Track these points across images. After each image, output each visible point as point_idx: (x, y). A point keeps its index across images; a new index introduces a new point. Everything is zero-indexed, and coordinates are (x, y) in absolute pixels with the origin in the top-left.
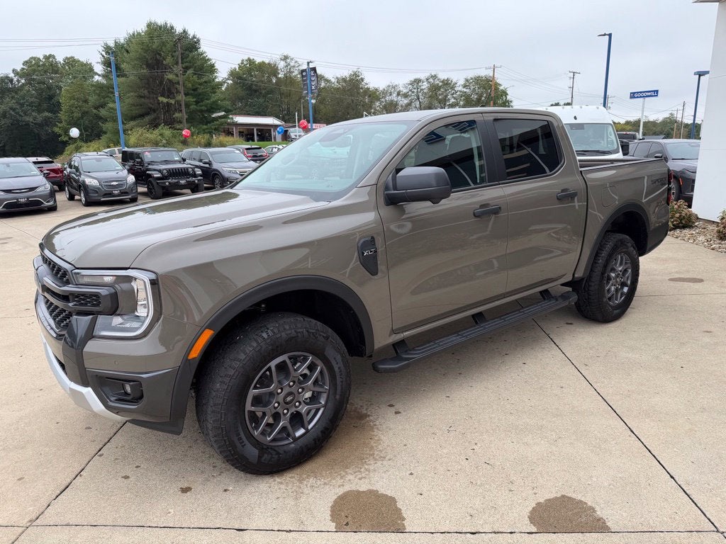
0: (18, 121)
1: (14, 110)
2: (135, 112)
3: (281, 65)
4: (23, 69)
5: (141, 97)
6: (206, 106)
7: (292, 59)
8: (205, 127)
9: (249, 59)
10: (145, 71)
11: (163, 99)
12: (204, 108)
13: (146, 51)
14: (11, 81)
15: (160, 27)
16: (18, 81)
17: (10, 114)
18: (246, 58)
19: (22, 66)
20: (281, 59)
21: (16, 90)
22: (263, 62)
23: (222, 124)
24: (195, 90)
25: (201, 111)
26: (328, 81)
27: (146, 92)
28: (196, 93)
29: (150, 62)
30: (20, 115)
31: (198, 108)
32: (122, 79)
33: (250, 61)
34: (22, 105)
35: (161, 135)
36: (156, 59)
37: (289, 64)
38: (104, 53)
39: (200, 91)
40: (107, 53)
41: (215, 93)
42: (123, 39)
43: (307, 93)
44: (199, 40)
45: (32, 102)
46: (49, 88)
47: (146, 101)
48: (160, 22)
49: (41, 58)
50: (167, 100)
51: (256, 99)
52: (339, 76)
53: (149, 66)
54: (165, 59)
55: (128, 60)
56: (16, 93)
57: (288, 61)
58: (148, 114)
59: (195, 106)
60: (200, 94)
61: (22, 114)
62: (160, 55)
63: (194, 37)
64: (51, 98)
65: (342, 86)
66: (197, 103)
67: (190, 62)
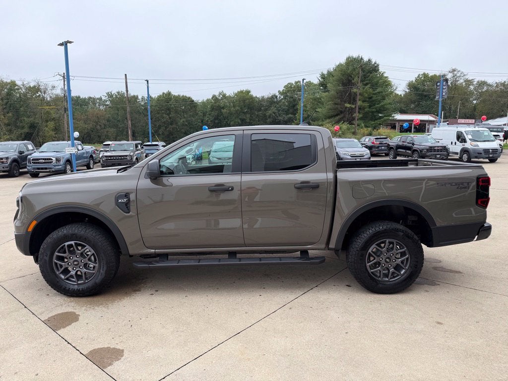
0: (276, 119)
1: (275, 113)
2: (332, 113)
3: (449, 76)
4: (284, 90)
5: (336, 104)
6: (376, 109)
7: (459, 71)
8: (373, 122)
9: (424, 74)
10: (341, 88)
11: (348, 105)
12: (374, 110)
13: (343, 75)
14: (276, 97)
15: (355, 59)
16: (280, 97)
17: (273, 116)
18: (422, 73)
19: (283, 88)
20: (450, 72)
21: (278, 102)
22: (435, 75)
23: (385, 121)
24: (371, 98)
25: (373, 112)
26: (489, 85)
27: (339, 100)
28: (371, 100)
29: (344, 82)
30: (277, 117)
31: (370, 110)
32: (327, 94)
33: (425, 75)
34: (279, 110)
35: (340, 128)
36: (349, 80)
37: (456, 75)
38: (320, 78)
39: (374, 99)
40: (322, 78)
41: (384, 99)
42: (332, 69)
43: (439, 98)
44: (378, 65)
45: (284, 109)
46: (294, 100)
47: (339, 106)
48: (355, 55)
49: (294, 83)
50: (350, 105)
51: (425, 102)
52: (498, 82)
53: (344, 84)
54: (353, 80)
55: (331, 81)
56: (278, 104)
57: (455, 73)
58: (337, 115)
59: (368, 109)
60: (373, 101)
61: (278, 115)
62: (351, 77)
63: (375, 63)
64: (294, 106)
65: (501, 89)
66: (370, 107)
67: (369, 80)
